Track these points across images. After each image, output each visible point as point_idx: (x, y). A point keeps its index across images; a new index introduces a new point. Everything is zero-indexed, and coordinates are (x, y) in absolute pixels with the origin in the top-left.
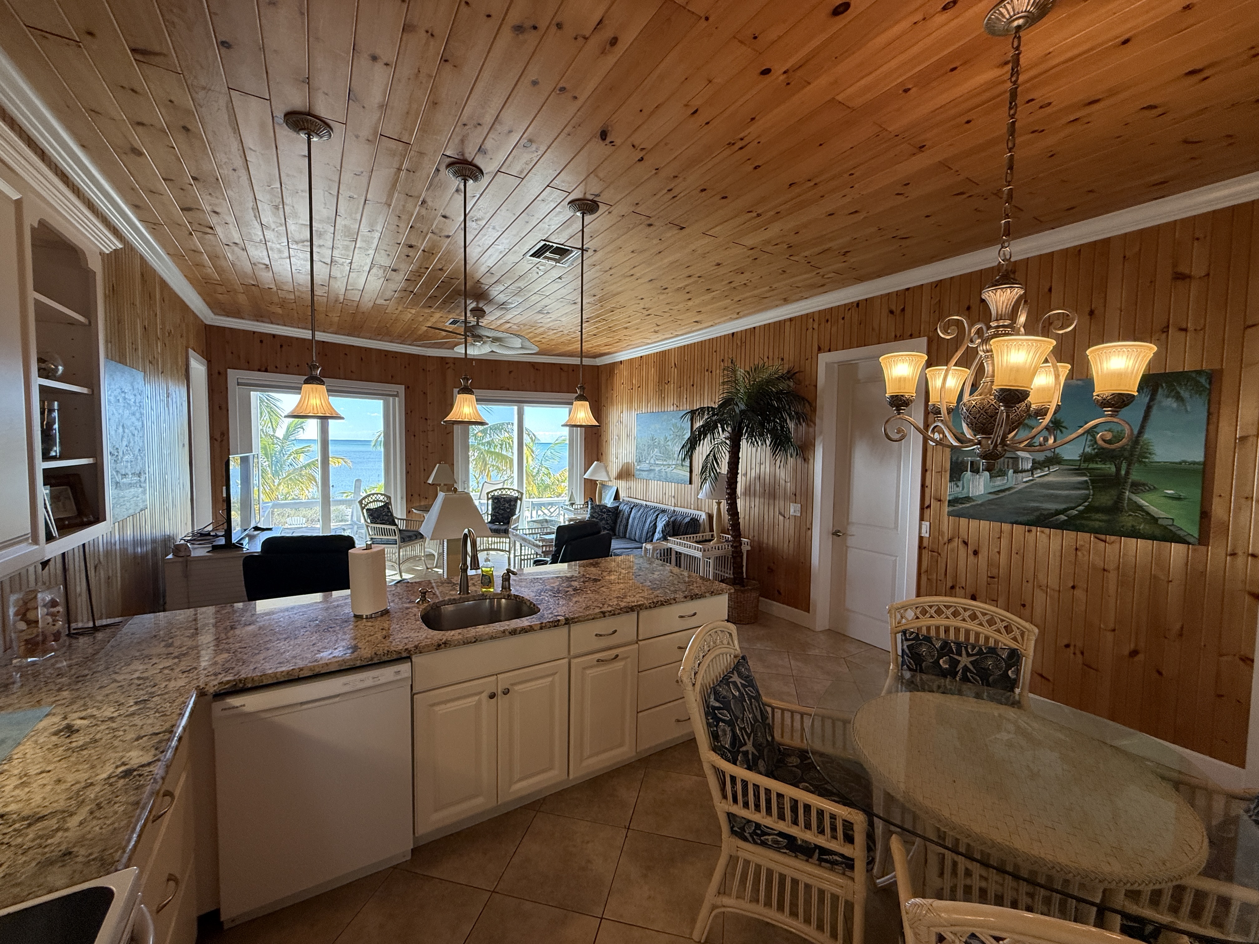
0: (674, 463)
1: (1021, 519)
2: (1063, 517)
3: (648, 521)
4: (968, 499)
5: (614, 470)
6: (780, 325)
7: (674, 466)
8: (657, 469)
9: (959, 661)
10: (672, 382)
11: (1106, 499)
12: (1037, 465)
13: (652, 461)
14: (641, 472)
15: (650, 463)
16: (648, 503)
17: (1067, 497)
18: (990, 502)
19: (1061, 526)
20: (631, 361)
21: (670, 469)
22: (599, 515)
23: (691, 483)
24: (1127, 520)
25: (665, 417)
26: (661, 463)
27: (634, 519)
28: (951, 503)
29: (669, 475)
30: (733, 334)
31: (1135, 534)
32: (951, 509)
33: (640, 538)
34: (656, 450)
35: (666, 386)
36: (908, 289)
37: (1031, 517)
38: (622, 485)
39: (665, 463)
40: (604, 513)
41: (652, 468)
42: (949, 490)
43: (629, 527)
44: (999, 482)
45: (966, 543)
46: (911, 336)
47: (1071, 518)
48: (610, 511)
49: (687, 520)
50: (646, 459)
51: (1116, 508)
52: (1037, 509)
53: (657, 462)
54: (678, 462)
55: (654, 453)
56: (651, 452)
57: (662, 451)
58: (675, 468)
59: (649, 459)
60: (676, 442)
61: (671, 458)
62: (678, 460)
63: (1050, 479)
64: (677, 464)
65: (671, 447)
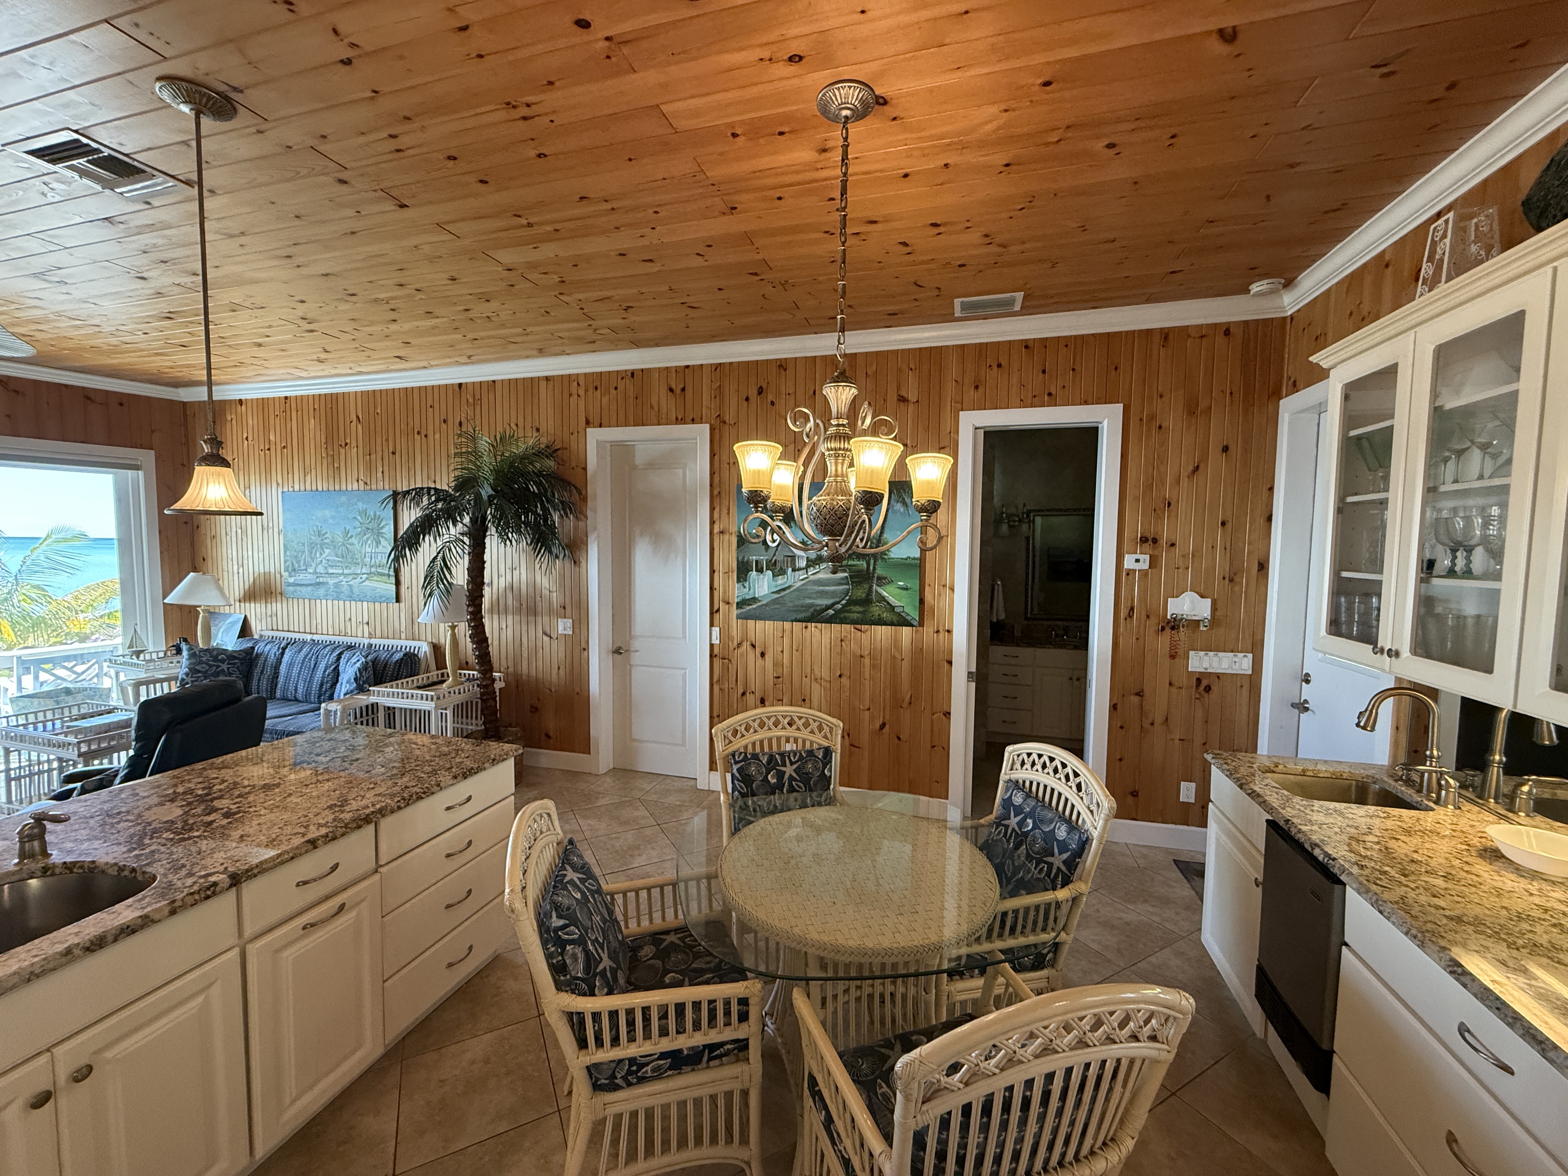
0: (364, 571)
1: (799, 616)
2: (831, 612)
3: (322, 666)
4: (754, 600)
5: (236, 586)
6: (531, 383)
7: (364, 576)
8: (331, 581)
9: (785, 772)
10: (354, 444)
11: (861, 593)
12: (812, 563)
13: (320, 569)
14: (298, 588)
15: (315, 573)
16: (316, 637)
17: (833, 592)
18: (774, 602)
19: (830, 620)
20: (263, 403)
21: (358, 580)
22: (211, 666)
23: (398, 600)
24: (876, 610)
25: (344, 499)
26: (341, 571)
27: (291, 665)
28: (740, 605)
29: (356, 590)
30: (460, 385)
31: (881, 622)
32: (739, 611)
33: (308, 694)
34: (327, 551)
35: (342, 451)
36: (687, 367)
37: (808, 614)
38: (256, 612)
39: (346, 571)
40: (223, 661)
41: (321, 580)
42: (737, 592)
43: (281, 679)
44: (781, 581)
45: (754, 646)
46: (693, 421)
47: (837, 612)
48: (235, 658)
49: (398, 656)
50: (307, 566)
51: (867, 601)
52: (812, 605)
53: (331, 571)
54: (373, 570)
55: (324, 556)
56: (318, 555)
57: (340, 552)
58: (367, 579)
59: (314, 565)
60: (368, 539)
61: (358, 564)
62: (371, 567)
63: (820, 576)
64: (371, 573)
65: (358, 547)
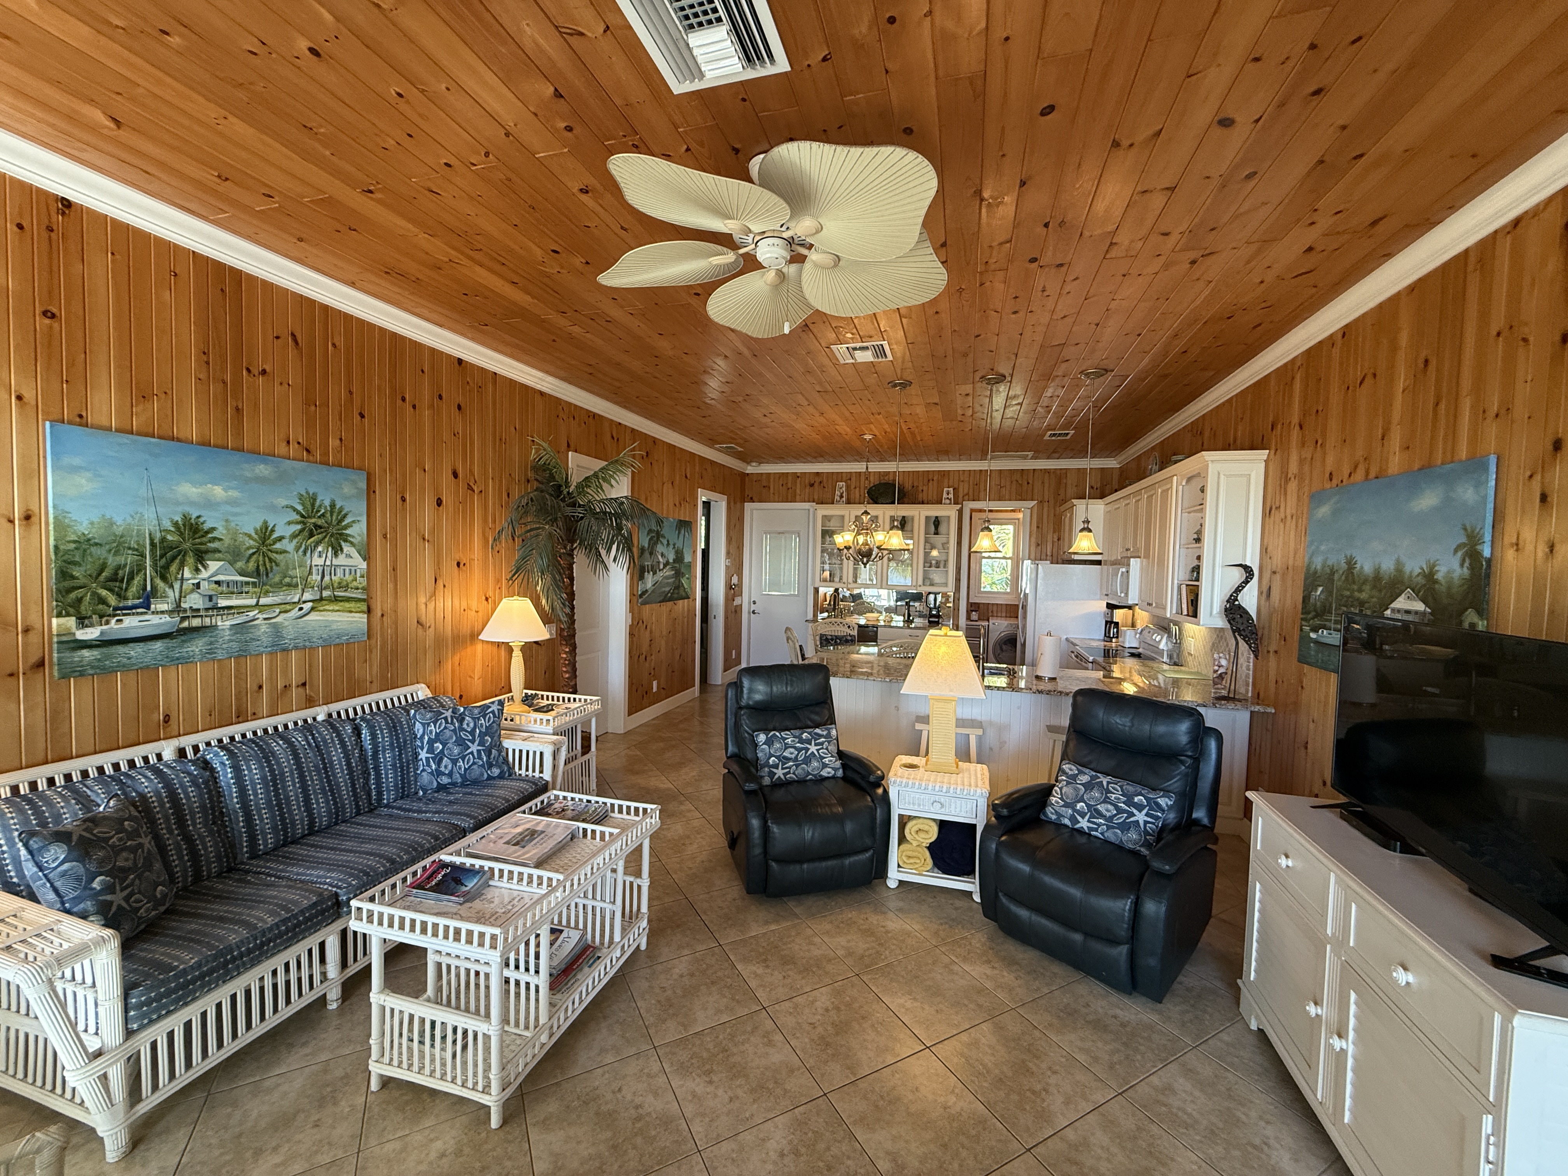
0: (307, 596)
4: (647, 591)
7: (308, 606)
8: (224, 623)
10: (280, 378)
13: (194, 601)
15: (178, 609)
18: (653, 591)
19: (668, 600)
21: (295, 613)
26: (253, 602)
28: (641, 596)
32: (641, 600)
36: (620, 424)
39: (263, 601)
41: (196, 622)
42: (640, 587)
44: (655, 578)
45: (643, 622)
53: (222, 603)
54: (326, 593)
55: (204, 574)
56: (187, 573)
57: (252, 565)
58: (313, 609)
59: (172, 595)
60: (317, 544)
61: (296, 586)
62: (321, 589)
63: (667, 574)
64: (321, 599)
65: (296, 557)
